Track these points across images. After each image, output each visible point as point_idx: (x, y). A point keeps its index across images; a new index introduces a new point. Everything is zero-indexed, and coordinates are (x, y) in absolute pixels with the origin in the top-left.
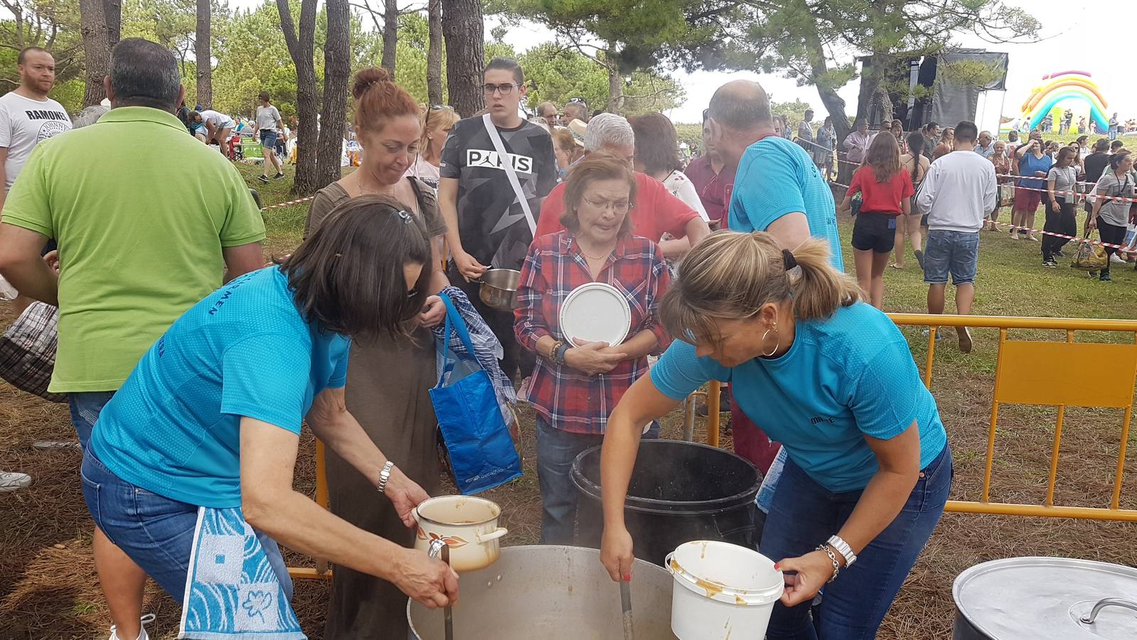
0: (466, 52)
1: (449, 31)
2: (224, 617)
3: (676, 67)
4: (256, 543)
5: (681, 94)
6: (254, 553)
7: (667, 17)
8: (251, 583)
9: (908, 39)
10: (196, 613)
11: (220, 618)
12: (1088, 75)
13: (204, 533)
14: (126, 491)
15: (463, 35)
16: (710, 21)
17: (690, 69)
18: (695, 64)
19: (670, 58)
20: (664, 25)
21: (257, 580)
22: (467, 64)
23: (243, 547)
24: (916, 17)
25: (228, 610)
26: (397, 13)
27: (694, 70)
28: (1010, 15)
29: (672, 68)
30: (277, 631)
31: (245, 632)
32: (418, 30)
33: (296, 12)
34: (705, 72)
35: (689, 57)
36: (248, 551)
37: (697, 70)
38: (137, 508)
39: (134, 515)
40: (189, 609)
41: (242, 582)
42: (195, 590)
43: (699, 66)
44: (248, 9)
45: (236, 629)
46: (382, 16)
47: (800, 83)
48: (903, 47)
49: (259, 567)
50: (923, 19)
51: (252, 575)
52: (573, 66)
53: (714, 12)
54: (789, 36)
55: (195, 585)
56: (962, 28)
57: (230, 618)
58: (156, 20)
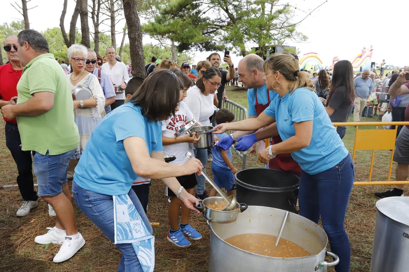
0: (137, 43)
1: (131, 36)
2: (130, 234)
3: (197, 50)
4: (133, 206)
5: (193, 60)
6: (132, 210)
7: (196, 34)
8: (133, 220)
9: (272, 41)
10: (119, 234)
11: (128, 235)
12: (317, 54)
13: (117, 205)
14: (84, 192)
15: (136, 38)
16: (208, 35)
17: (201, 50)
18: (203, 49)
19: (195, 47)
20: (195, 36)
21: (135, 219)
22: (137, 48)
23: (127, 208)
24: (274, 35)
25: (131, 231)
26: (99, 33)
27: (203, 51)
28: (299, 34)
29: (195, 50)
30: (145, 236)
31: (137, 238)
32: (104, 39)
33: (59, 32)
34: (206, 52)
35: (201, 47)
36: (129, 210)
37: (204, 51)
38: (89, 198)
39: (88, 201)
40: (117, 233)
41: (130, 221)
42: (118, 226)
43: (204, 50)
44: (42, 31)
45: (135, 238)
46: (93, 33)
47: (237, 55)
48: (271, 43)
49: (134, 215)
50: (276, 35)
51: (133, 217)
52: (157, 51)
53: (209, 32)
54: (236, 40)
55: (118, 224)
56: (288, 38)
57: (132, 234)
58: (6, 34)
